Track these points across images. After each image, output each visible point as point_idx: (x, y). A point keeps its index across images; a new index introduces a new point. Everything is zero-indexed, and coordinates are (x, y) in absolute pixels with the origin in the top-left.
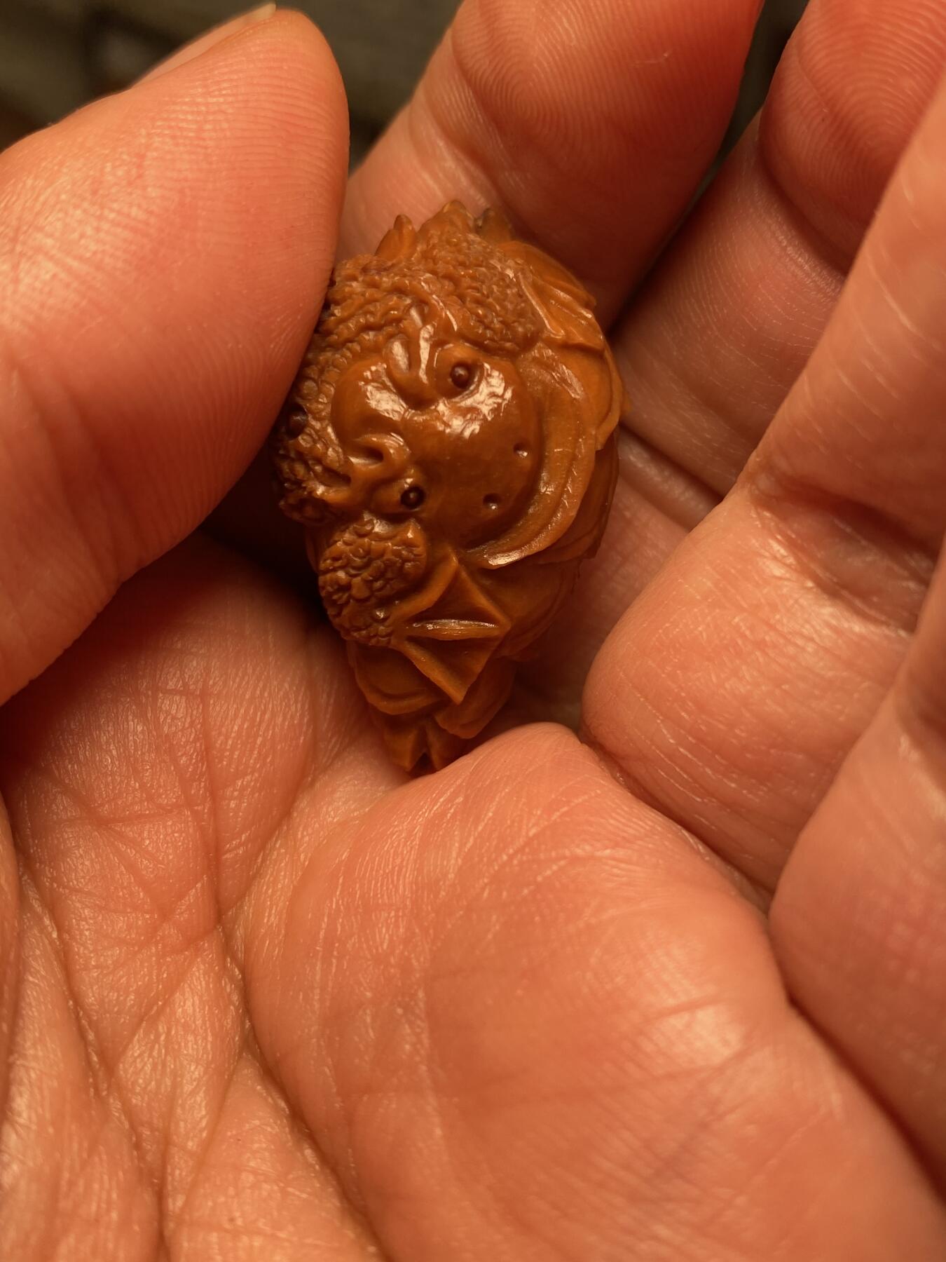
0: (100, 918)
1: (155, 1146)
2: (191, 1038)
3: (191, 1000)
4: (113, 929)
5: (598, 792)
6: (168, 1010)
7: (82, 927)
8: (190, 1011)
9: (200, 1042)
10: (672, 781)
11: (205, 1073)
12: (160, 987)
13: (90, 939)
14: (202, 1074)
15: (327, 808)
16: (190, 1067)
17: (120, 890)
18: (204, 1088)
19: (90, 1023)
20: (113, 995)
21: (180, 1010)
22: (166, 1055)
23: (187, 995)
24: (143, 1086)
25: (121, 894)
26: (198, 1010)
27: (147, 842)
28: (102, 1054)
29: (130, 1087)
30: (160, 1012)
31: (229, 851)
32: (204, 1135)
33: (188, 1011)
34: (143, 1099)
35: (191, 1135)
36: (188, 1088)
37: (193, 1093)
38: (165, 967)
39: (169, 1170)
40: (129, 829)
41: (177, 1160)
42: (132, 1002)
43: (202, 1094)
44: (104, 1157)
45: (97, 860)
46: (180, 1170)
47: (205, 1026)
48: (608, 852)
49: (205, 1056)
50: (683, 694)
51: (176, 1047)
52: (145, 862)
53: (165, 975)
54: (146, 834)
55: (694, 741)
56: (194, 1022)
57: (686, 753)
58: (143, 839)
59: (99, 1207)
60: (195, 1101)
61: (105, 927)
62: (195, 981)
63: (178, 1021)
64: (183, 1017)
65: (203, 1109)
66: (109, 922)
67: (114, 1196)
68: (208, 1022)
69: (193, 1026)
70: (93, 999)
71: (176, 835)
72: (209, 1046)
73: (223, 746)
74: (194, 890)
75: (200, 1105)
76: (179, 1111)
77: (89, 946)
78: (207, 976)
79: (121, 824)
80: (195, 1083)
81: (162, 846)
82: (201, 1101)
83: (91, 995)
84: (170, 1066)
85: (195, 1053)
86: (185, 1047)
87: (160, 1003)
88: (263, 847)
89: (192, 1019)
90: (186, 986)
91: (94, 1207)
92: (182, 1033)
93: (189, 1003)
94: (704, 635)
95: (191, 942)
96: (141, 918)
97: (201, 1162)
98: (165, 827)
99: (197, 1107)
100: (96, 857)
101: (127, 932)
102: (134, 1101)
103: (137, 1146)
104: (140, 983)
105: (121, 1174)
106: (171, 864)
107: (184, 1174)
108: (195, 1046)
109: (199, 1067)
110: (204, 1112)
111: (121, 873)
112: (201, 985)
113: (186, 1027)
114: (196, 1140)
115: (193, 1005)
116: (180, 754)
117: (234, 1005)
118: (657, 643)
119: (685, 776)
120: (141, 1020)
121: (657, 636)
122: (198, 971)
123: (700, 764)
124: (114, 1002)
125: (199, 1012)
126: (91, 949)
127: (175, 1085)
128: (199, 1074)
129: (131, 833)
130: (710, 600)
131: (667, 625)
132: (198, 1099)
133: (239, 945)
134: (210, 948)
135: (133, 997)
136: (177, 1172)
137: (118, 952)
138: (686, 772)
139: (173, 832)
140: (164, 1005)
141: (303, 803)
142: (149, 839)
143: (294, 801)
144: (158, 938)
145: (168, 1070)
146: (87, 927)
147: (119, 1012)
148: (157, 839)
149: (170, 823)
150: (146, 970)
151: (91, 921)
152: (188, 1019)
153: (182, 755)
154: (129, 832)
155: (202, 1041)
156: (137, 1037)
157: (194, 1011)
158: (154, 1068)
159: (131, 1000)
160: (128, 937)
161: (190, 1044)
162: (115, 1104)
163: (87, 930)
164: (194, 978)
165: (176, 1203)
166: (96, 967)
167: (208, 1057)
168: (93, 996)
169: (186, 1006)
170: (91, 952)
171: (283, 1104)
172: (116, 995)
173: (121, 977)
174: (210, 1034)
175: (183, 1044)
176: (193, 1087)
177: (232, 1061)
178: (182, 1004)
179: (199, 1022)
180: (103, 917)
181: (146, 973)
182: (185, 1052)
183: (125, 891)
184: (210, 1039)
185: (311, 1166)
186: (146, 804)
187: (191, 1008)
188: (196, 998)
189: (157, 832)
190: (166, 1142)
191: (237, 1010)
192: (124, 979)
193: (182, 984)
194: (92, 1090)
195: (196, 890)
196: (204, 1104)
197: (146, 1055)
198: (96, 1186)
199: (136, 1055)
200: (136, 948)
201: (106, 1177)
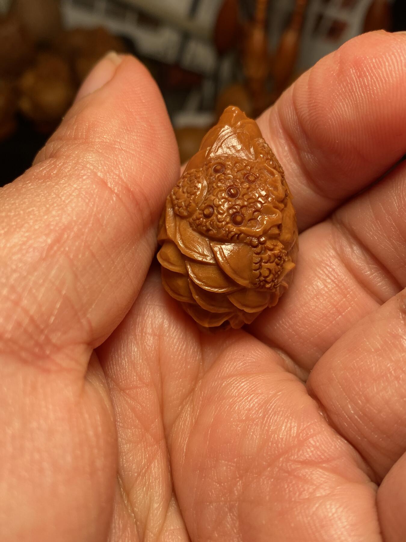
12: (146, 460)
38: (147, 452)
53: (147, 456)
55: (362, 415)
71: (150, 396)
87: (146, 467)
94: (374, 368)
118: (352, 366)
121: (353, 363)
130: (378, 353)
131: (358, 359)
135: (135, 465)
137: (129, 446)
140: (147, 468)
150: (140, 453)
160: (133, 439)
181: (140, 455)
186: (138, 382)
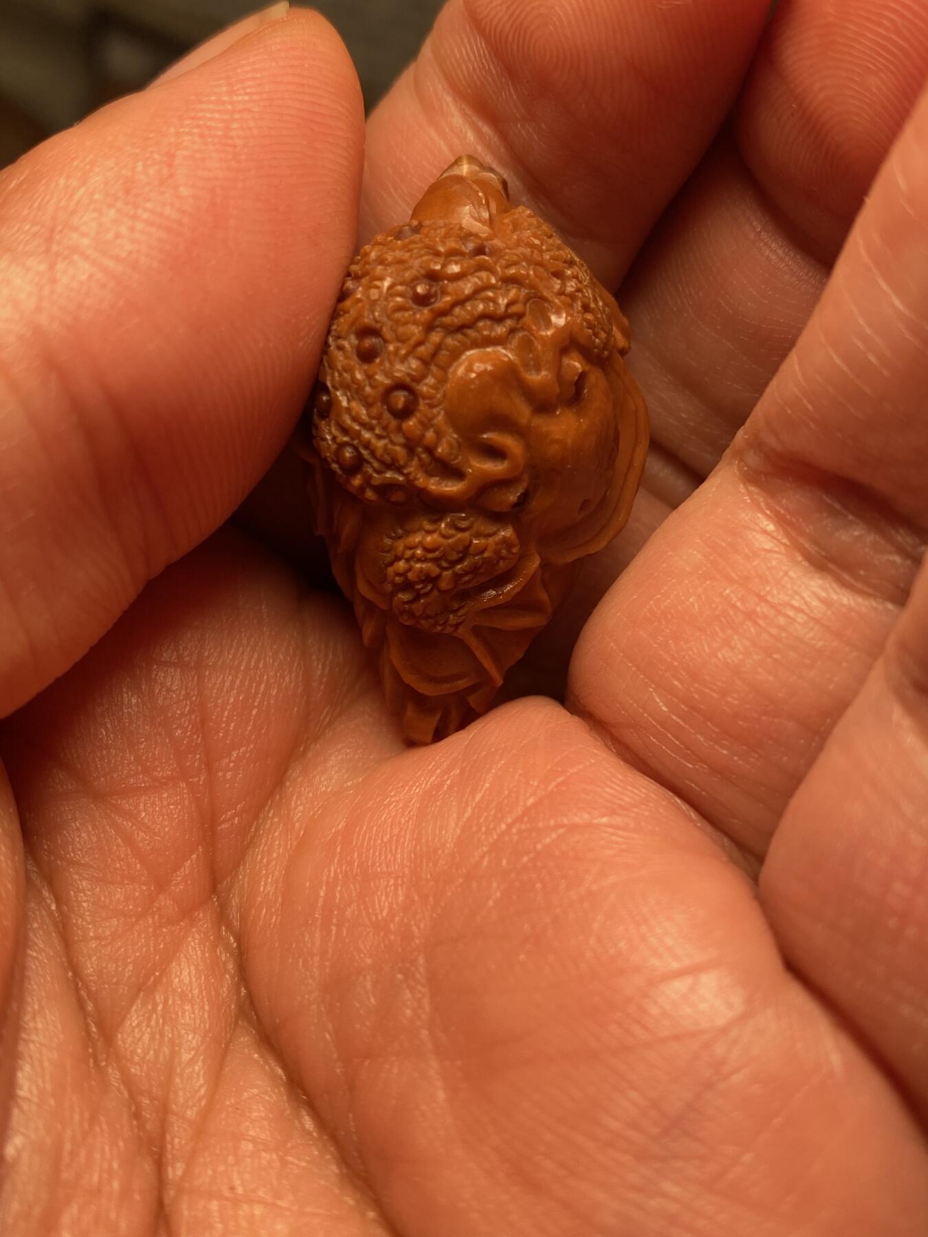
0: (98, 890)
1: (154, 1115)
2: (188, 1007)
3: (188, 970)
4: (111, 900)
5: (593, 761)
6: (164, 980)
7: (80, 899)
8: (187, 981)
9: (197, 1011)
10: (664, 747)
11: (202, 1042)
13: (89, 911)
14: (199, 1043)
15: (320, 778)
16: (187, 1037)
17: (117, 862)
18: (202, 1057)
19: (89, 992)
20: (111, 967)
21: (177, 980)
22: (163, 1025)
23: (183, 964)
24: (141, 1055)
25: (118, 865)
26: (194, 980)
27: (143, 814)
28: (100, 1025)
29: (129, 1057)
30: (157, 981)
31: (225, 821)
32: (203, 1103)
33: (185, 981)
34: (141, 1068)
35: (190, 1103)
36: (186, 1057)
37: (192, 1062)
39: (168, 1137)
40: (125, 802)
41: (176, 1129)
42: (130, 973)
43: (200, 1063)
44: (105, 1127)
45: (93, 832)
46: (178, 1139)
47: (202, 995)
48: (605, 820)
49: (202, 1025)
50: (676, 664)
51: (174, 1016)
52: (141, 834)
54: (141, 807)
56: (191, 991)
57: (678, 720)
58: (139, 812)
59: (100, 1177)
60: (193, 1071)
61: (103, 899)
62: (190, 951)
63: (174, 991)
64: (180, 987)
65: (201, 1078)
66: (106, 894)
67: (115, 1165)
68: (204, 992)
69: (190, 995)
70: (92, 970)
72: (206, 1016)
73: (219, 719)
74: (189, 862)
75: (198, 1074)
76: (178, 1080)
77: (88, 917)
78: (202, 946)
79: (116, 797)
80: (193, 1053)
81: (158, 818)
82: (199, 1070)
83: (89, 966)
84: (168, 1036)
85: (192, 1022)
86: (182, 1016)
88: (256, 817)
89: (189, 988)
90: (182, 956)
91: (96, 1178)
92: (179, 1002)
93: (185, 973)
95: (187, 913)
96: (138, 890)
97: (200, 1130)
98: (161, 799)
99: (195, 1076)
100: (93, 829)
101: (125, 904)
102: (133, 1070)
103: (137, 1115)
104: (138, 954)
105: (121, 1144)
106: (167, 836)
107: (183, 1142)
108: (192, 1016)
109: (197, 1036)
110: (202, 1081)
111: (118, 846)
112: (196, 954)
113: (183, 996)
114: (195, 1109)
115: (189, 974)
116: (175, 726)
117: (229, 973)
119: (677, 743)
120: (139, 990)
122: (194, 941)
123: (692, 731)
124: (113, 973)
125: (196, 982)
126: (89, 920)
127: (174, 1054)
128: (197, 1043)
129: (127, 805)
132: (197, 1068)
133: (234, 914)
134: (205, 920)
136: (177, 1141)
138: (677, 739)
139: (169, 804)
141: (295, 772)
142: (145, 811)
143: (286, 771)
144: (155, 910)
145: (166, 1039)
146: (85, 898)
147: (117, 984)
148: (153, 811)
149: (165, 795)
151: (89, 893)
152: (185, 989)
153: (177, 728)
154: (126, 804)
155: (199, 1011)
156: (134, 1008)
157: (191, 981)
158: (152, 1038)
159: (129, 971)
161: (187, 1013)
162: (114, 1075)
163: (85, 902)
164: (190, 948)
165: (175, 1171)
166: (96, 938)
167: (205, 1026)
168: (92, 967)
169: (183, 975)
170: (89, 923)
171: (280, 1071)
172: (114, 966)
173: (119, 948)
174: (206, 1003)
175: (180, 1013)
176: (191, 1056)
177: (228, 1030)
178: (178, 973)
179: (196, 992)
180: (100, 889)
182: (183, 1021)
183: (122, 862)
184: (207, 1008)
185: (309, 1133)
187: (188, 978)
188: (192, 968)
189: (153, 804)
190: (164, 1110)
191: (232, 978)
192: (122, 950)
193: (178, 954)
194: (91, 1061)
195: (192, 861)
196: (201, 1073)
197: (144, 1024)
198: (97, 1156)
199: (134, 1025)
200: (134, 919)
201: (107, 1148)
